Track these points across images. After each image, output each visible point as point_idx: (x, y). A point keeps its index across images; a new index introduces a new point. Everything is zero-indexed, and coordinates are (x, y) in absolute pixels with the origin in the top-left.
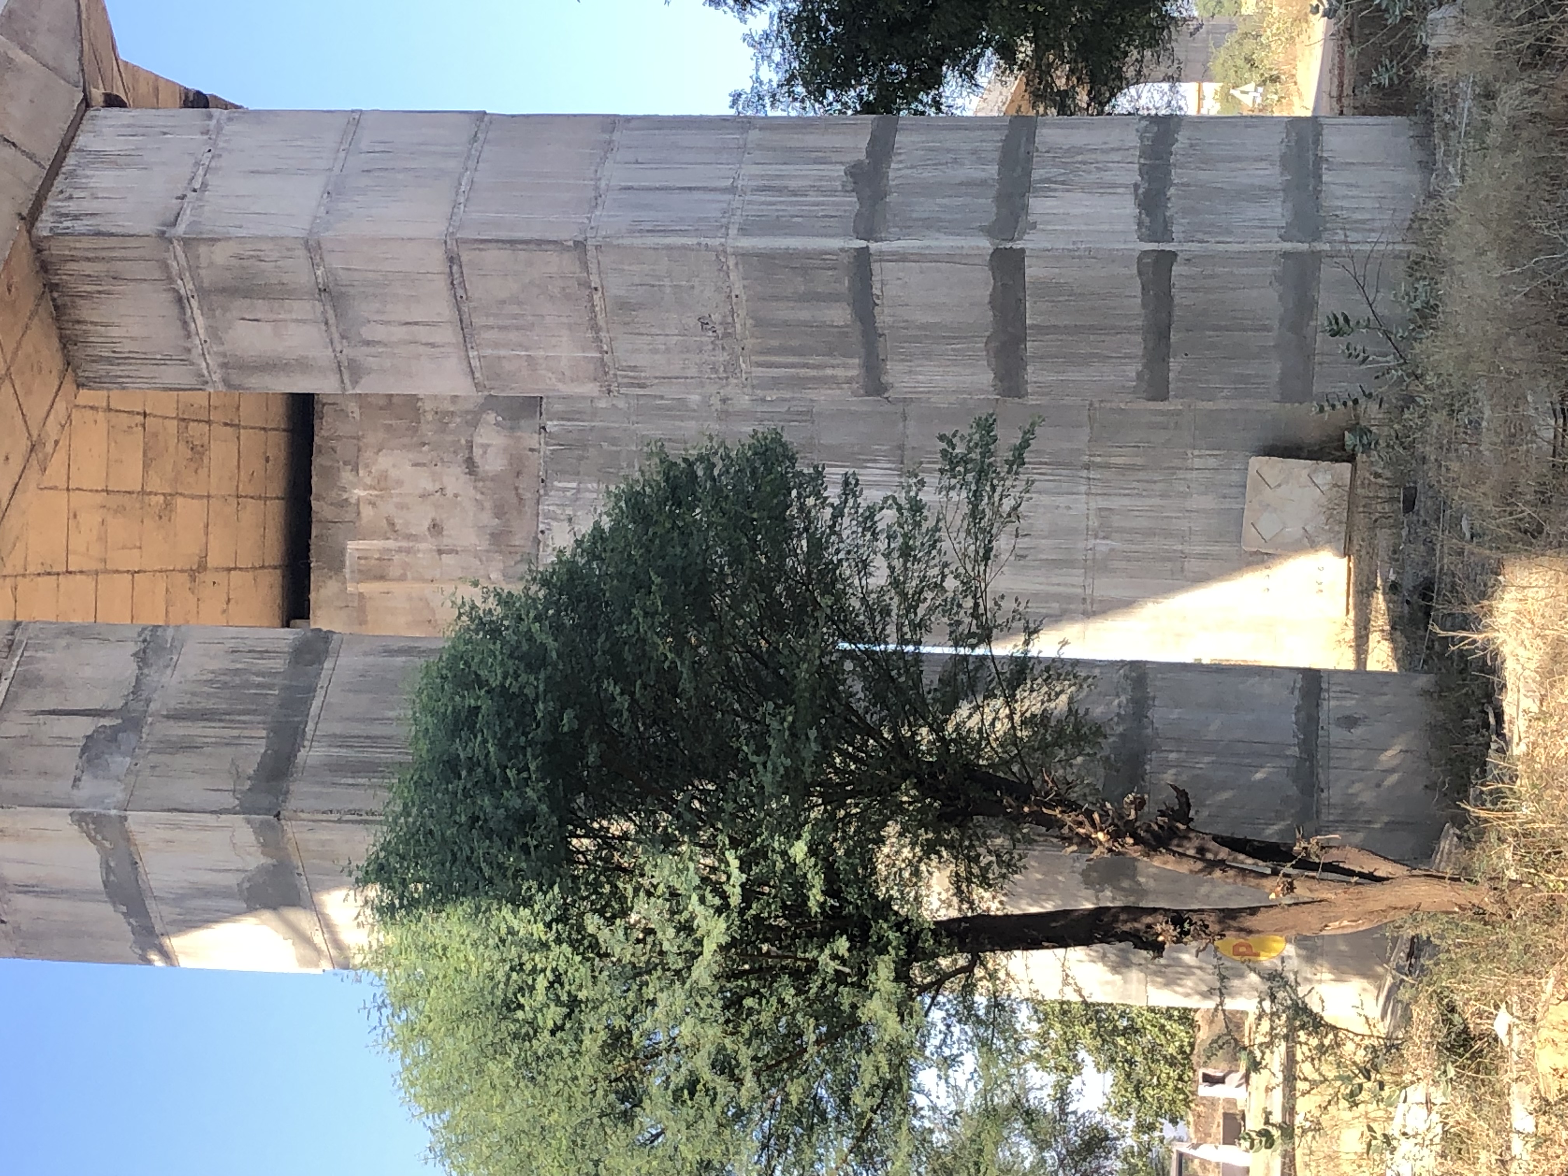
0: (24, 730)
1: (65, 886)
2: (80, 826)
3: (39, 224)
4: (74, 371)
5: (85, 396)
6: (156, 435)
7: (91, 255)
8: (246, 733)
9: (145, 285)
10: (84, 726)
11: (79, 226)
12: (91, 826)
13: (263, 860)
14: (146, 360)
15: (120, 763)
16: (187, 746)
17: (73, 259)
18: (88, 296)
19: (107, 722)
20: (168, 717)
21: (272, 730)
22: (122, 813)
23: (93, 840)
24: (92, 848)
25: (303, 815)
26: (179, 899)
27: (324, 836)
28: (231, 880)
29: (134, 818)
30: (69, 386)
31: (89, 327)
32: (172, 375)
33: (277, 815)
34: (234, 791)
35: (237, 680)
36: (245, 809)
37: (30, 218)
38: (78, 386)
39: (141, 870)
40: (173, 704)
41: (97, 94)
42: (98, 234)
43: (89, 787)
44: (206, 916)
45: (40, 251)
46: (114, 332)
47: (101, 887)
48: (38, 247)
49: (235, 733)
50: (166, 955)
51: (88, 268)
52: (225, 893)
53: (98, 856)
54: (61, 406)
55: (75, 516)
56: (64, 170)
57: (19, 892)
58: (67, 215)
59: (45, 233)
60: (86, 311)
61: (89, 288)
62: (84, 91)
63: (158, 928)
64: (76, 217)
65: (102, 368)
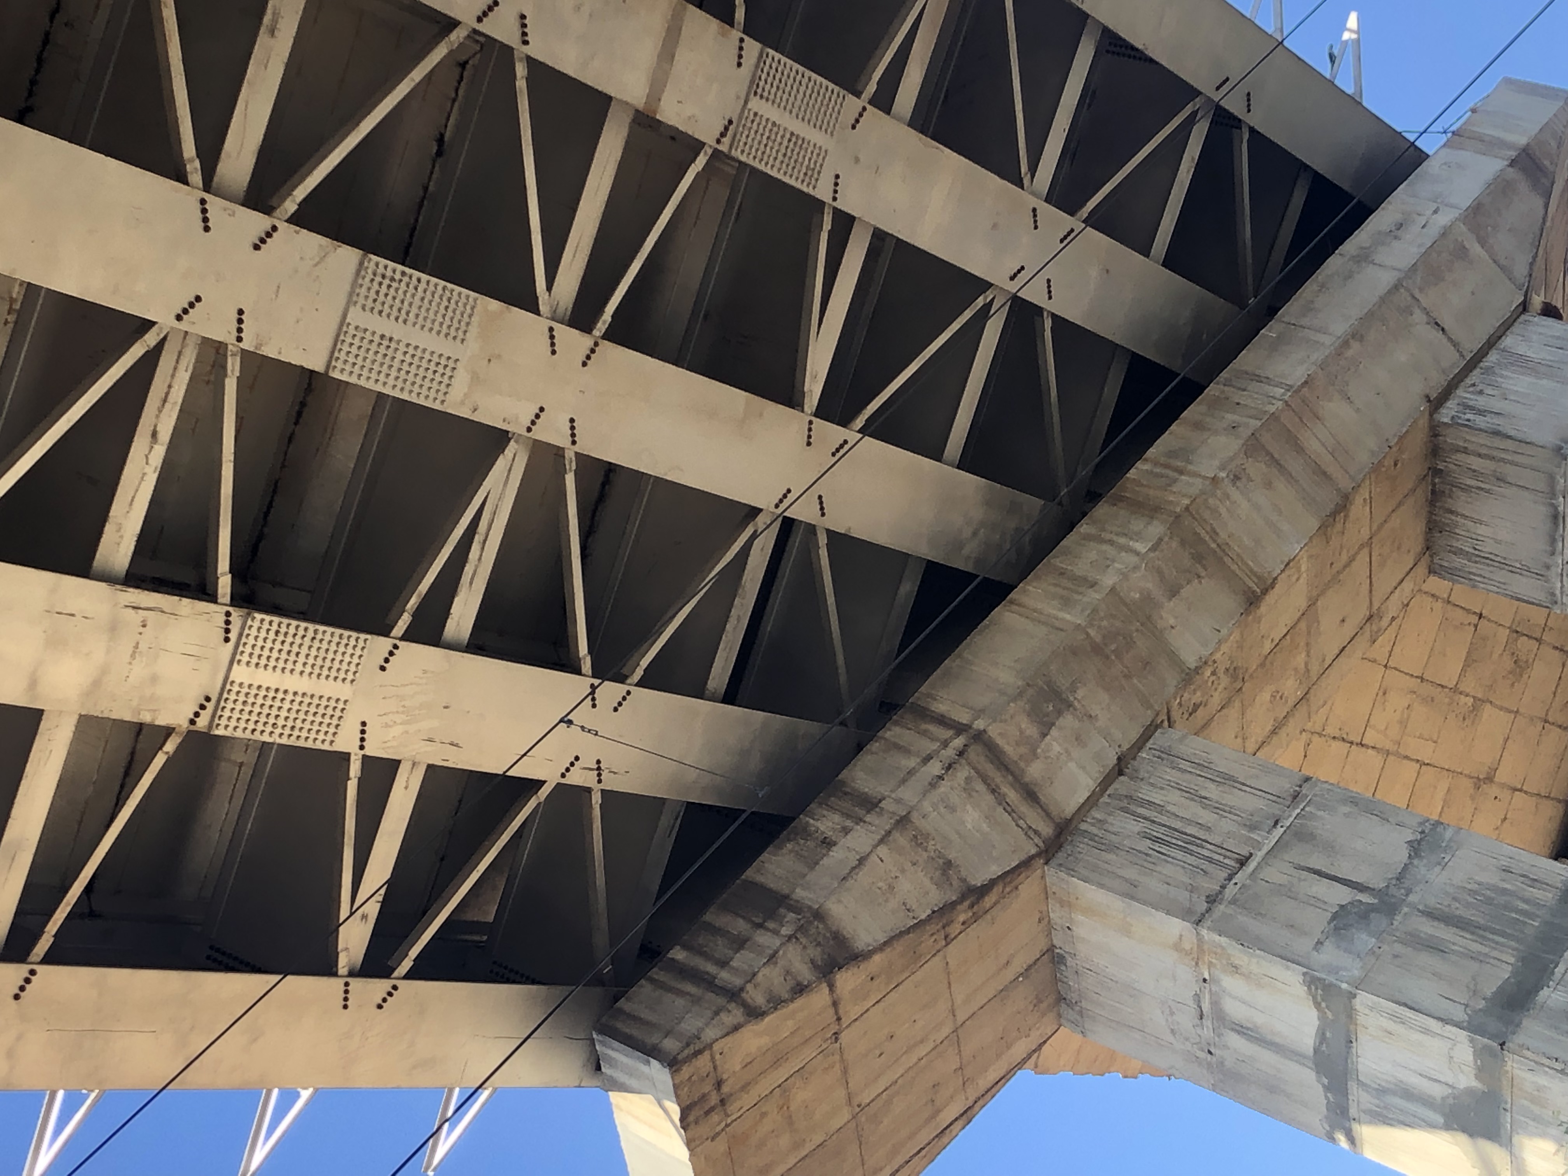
0: (1283, 879)
1: (1277, 1040)
2: (1309, 988)
3: (1443, 411)
4: (1431, 556)
5: (1435, 584)
6: (1484, 639)
7: (1484, 451)
8: (1495, 954)
9: (1526, 494)
10: (1342, 895)
11: (1480, 421)
12: (1320, 992)
13: (1475, 1083)
14: (1504, 565)
15: (1364, 940)
16: (1435, 947)
17: (1465, 451)
18: (1467, 489)
19: (1365, 898)
20: (1422, 912)
21: (1523, 960)
22: (1353, 990)
23: (1317, 1005)
24: (1314, 1013)
25: (1528, 1054)
26: (1381, 1091)
27: (1542, 1080)
28: (1437, 1091)
29: (1363, 1000)
30: (1422, 569)
31: (1459, 519)
32: (1525, 586)
33: (1502, 1045)
34: (1467, 1006)
35: (1502, 899)
36: (1473, 1027)
37: (1436, 403)
38: (1430, 572)
39: (1354, 1050)
40: (1432, 902)
41: (1537, 301)
42: (1497, 433)
43: (1330, 954)
44: (1401, 1118)
45: (1436, 435)
46: (1481, 530)
47: (1311, 1052)
48: (1435, 431)
49: (1486, 950)
50: (1352, 1140)
51: (1476, 463)
52: (1427, 1101)
53: (1316, 1023)
54: (1408, 586)
55: (1384, 694)
56: (1482, 364)
57: (1233, 1030)
58: (1472, 408)
59: (1446, 420)
60: (1461, 503)
61: (1470, 482)
62: (1526, 296)
63: (1353, 1112)
64: (1481, 412)
65: (1459, 562)
